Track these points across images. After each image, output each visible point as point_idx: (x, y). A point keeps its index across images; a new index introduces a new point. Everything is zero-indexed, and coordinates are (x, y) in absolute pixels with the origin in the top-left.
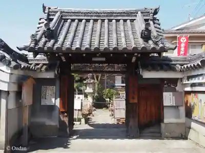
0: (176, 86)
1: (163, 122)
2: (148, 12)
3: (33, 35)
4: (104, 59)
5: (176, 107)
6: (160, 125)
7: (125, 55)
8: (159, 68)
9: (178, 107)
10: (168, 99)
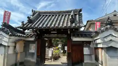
0: (90, 45)
1: (84, 62)
2: (77, 11)
3: (22, 22)
4: (56, 32)
5: (90, 55)
6: (82, 64)
7: (62, 30)
8: (80, 36)
9: (91, 55)
10: (86, 51)
